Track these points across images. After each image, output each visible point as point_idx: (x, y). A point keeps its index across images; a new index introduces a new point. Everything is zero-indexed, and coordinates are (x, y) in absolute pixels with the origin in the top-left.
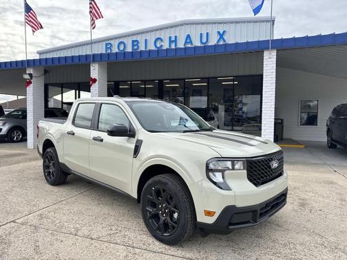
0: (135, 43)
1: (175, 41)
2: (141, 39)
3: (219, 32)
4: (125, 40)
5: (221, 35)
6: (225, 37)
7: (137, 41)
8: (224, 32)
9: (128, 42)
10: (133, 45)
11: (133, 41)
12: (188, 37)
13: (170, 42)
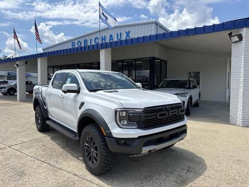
0: (86, 41)
1: (105, 39)
2: (88, 39)
3: (126, 32)
4: (80, 40)
5: (128, 34)
6: (130, 35)
7: (86, 40)
8: (129, 31)
9: (82, 40)
10: (84, 43)
11: (84, 40)
12: (111, 36)
13: (102, 39)
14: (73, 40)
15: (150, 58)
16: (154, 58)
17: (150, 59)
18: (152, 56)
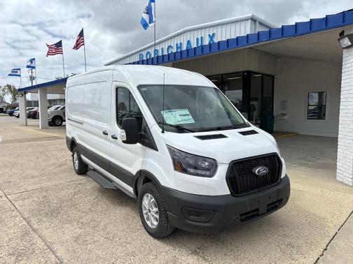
0: (156, 51)
1: (180, 47)
2: (159, 48)
3: (209, 35)
4: (150, 50)
5: (212, 37)
6: (215, 39)
8: (213, 34)
9: (152, 51)
10: (155, 54)
11: (154, 51)
12: (189, 42)
13: (177, 48)
14: (140, 51)
15: (244, 72)
16: (250, 73)
17: (243, 74)
18: (246, 69)
